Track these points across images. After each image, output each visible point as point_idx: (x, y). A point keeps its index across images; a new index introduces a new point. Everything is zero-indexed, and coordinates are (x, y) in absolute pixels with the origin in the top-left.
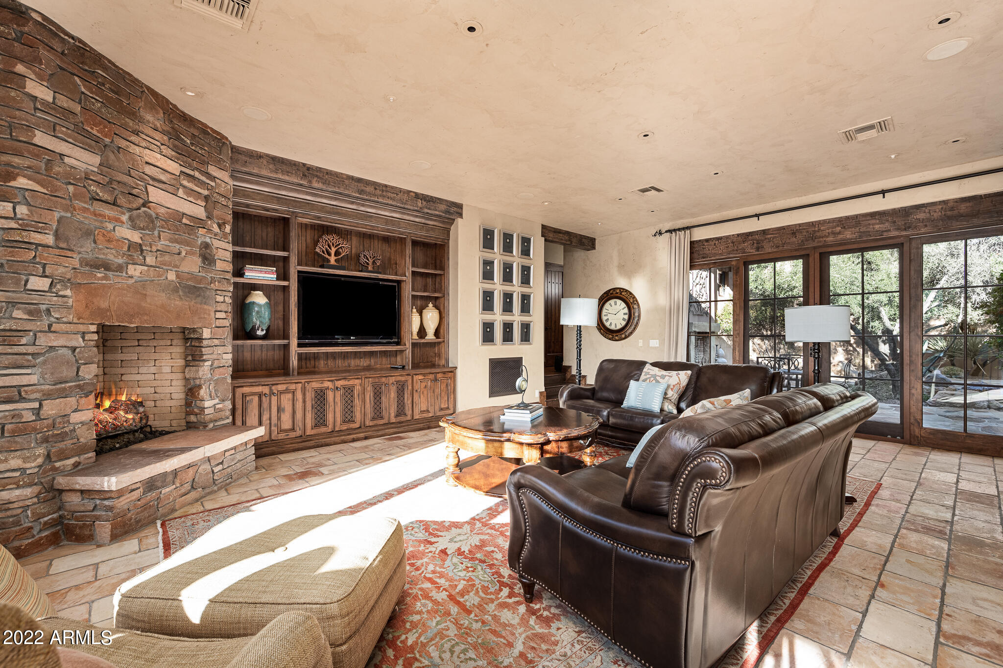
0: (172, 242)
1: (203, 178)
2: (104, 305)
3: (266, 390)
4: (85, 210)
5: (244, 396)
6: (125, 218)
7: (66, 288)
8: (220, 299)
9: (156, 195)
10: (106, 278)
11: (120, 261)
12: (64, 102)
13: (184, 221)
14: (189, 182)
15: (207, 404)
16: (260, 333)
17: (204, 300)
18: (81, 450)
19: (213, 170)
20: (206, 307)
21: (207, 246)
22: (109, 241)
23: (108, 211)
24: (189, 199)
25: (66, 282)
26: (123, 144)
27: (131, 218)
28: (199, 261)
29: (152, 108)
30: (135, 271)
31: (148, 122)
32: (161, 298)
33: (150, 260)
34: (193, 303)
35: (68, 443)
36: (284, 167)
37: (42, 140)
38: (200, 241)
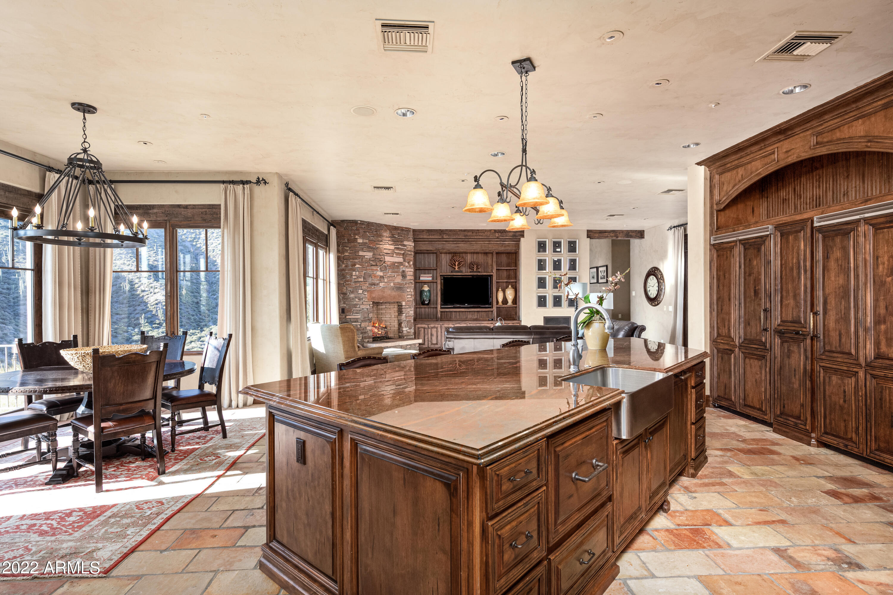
0: (392, 273)
1: (402, 247)
2: (374, 296)
3: (426, 326)
4: (369, 269)
5: (419, 328)
6: (379, 269)
8: (408, 290)
9: (387, 259)
10: (374, 288)
11: (378, 282)
12: (365, 241)
13: (396, 264)
14: (397, 250)
15: (404, 329)
16: (426, 302)
17: (403, 292)
18: (369, 337)
19: (405, 243)
20: (404, 294)
21: (403, 271)
22: (375, 277)
23: (374, 268)
24: (397, 256)
25: (365, 291)
26: (378, 246)
27: (380, 269)
28: (401, 277)
29: (386, 231)
30: (382, 285)
31: (385, 236)
32: (389, 292)
33: (386, 280)
34: (399, 293)
35: (366, 335)
36: (432, 233)
37: (361, 253)
38: (401, 270)
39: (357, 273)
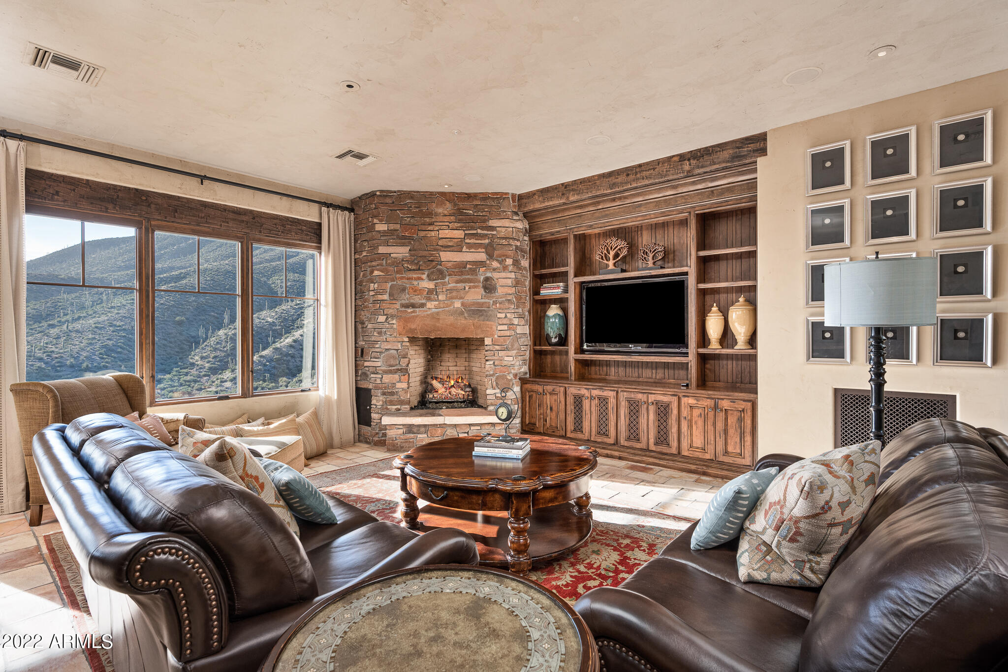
0: (458, 283)
1: (485, 232)
2: (413, 327)
3: (540, 389)
4: (403, 277)
5: (527, 391)
6: (424, 277)
7: (393, 319)
8: (499, 315)
9: (446, 256)
10: (414, 312)
11: (422, 300)
12: (392, 227)
13: (468, 266)
14: (470, 240)
17: (486, 318)
18: (402, 403)
19: (493, 223)
20: (488, 323)
21: (487, 279)
22: (415, 291)
23: (414, 274)
24: (471, 251)
25: (393, 316)
26: (422, 234)
27: (428, 276)
28: (481, 291)
29: (441, 204)
30: (430, 305)
31: (440, 213)
32: (451, 319)
33: (442, 297)
34: (476, 321)
35: (395, 398)
37: (382, 250)
38: (482, 278)
39: (376, 285)
